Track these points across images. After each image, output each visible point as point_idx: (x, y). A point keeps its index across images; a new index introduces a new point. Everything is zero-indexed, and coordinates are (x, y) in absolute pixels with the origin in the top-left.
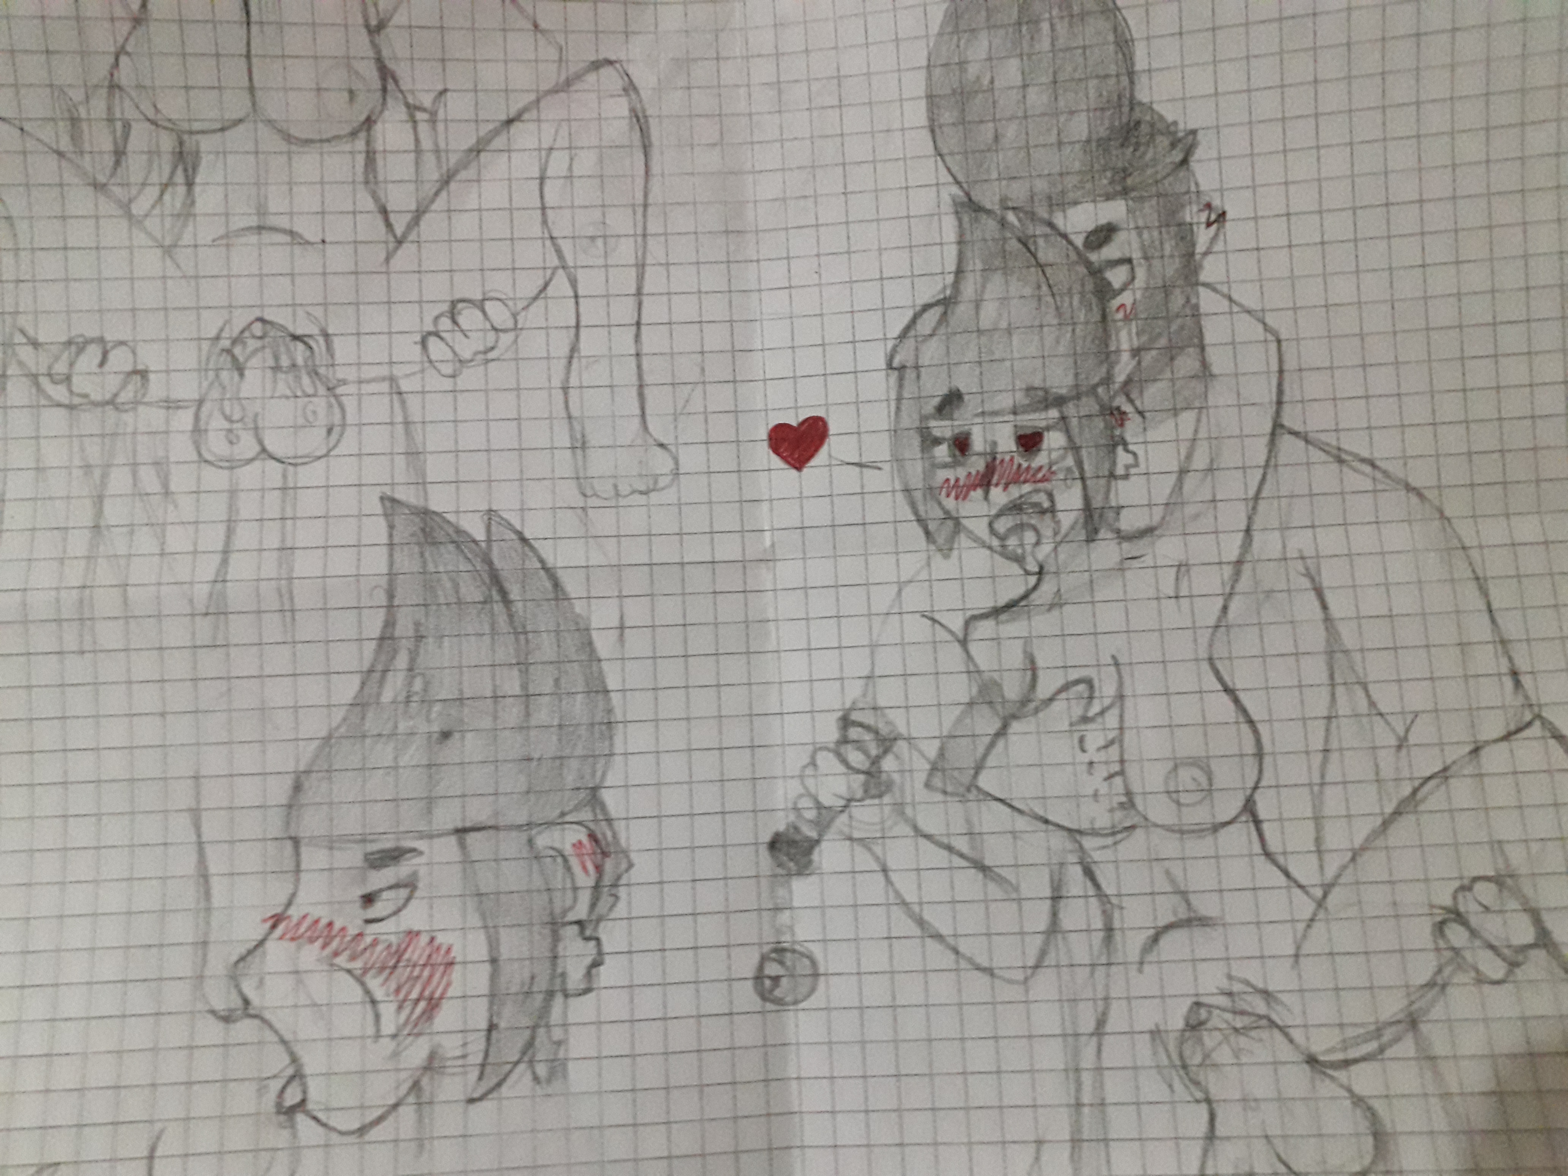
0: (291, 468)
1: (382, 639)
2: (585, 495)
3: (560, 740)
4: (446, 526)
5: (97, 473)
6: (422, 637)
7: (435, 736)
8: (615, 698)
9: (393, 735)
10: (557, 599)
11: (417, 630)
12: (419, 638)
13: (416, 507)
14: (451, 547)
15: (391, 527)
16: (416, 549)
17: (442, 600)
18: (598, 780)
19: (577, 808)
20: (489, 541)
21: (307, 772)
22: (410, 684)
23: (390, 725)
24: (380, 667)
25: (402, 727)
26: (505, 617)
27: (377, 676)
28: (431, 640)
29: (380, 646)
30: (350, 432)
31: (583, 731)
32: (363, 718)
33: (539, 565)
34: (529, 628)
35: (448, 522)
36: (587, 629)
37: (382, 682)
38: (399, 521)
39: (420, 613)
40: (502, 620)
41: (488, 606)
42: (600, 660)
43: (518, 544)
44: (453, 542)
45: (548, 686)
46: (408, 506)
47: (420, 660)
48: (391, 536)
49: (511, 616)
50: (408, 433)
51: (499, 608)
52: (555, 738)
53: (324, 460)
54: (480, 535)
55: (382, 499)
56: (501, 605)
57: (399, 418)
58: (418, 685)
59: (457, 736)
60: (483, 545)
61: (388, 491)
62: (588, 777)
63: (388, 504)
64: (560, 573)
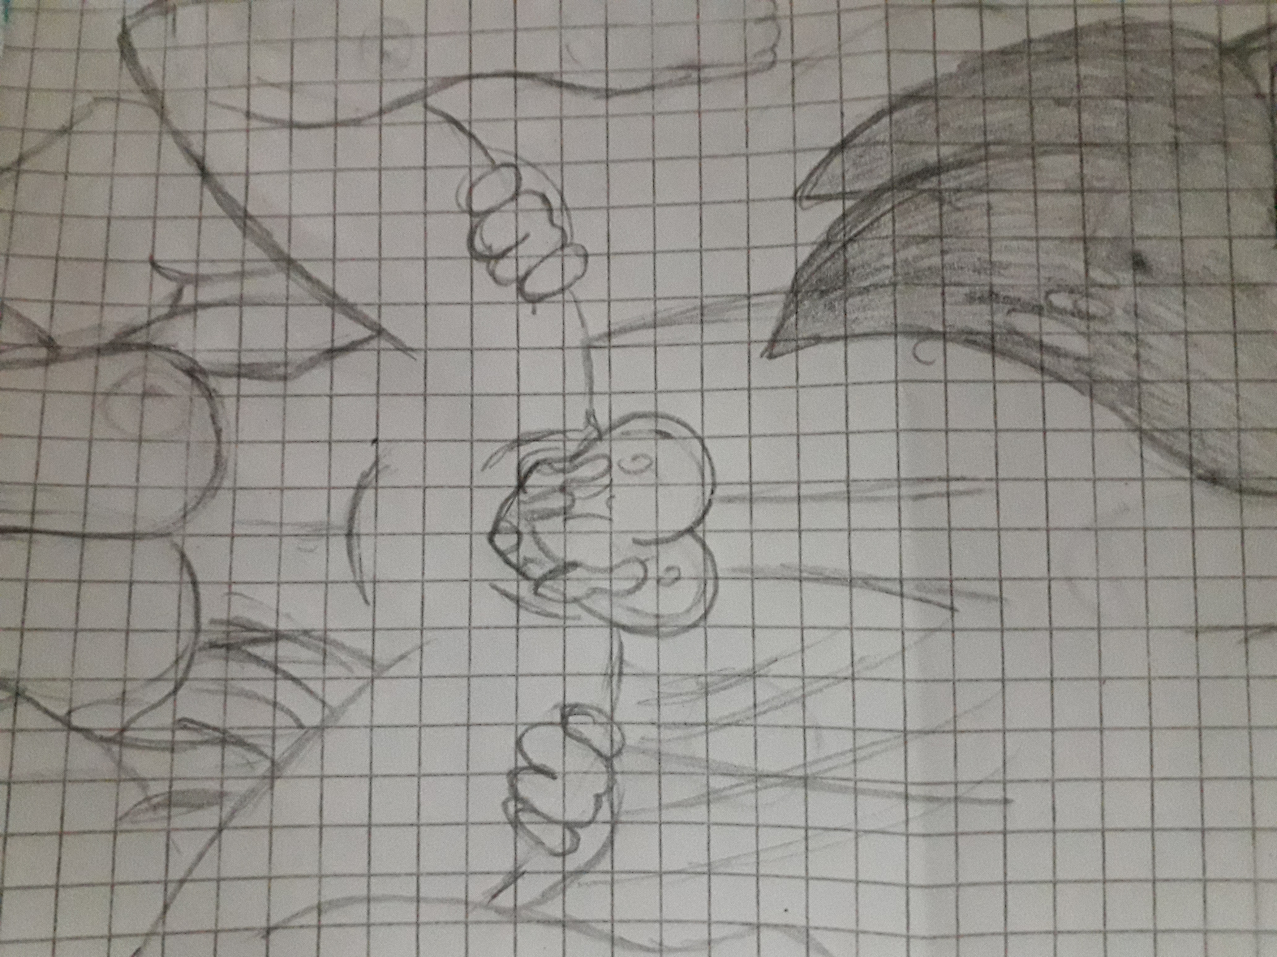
0: (719, 491)
1: (993, 350)
2: (773, 63)
3: (1149, 99)
4: (819, 261)
5: (717, 782)
6: (991, 293)
7: (1139, 278)
8: (1086, 18)
9: (1136, 338)
10: (936, 99)
11: (981, 300)
12: (992, 296)
13: (786, 307)
14: (853, 249)
15: (817, 339)
16: (855, 301)
17: (936, 261)
18: (1209, 46)
19: (1250, 77)
20: (843, 196)
21: (1191, 463)
22: (1062, 311)
23: (1121, 341)
24: (1035, 355)
25: (1125, 324)
26: (962, 172)
27: (1049, 360)
28: (996, 280)
29: (1004, 354)
30: (666, 405)
31: (1135, 67)
32: (1112, 381)
33: (885, 120)
34: (980, 139)
35: (812, 256)
36: (982, 55)
37: (1057, 352)
38: (807, 329)
39: (956, 294)
40: (967, 177)
41: (946, 195)
42: (1030, 41)
43: (851, 154)
44: (844, 246)
45: (1067, 115)
46: (785, 318)
47: (1026, 297)
48: (833, 339)
49: (961, 164)
50: (670, 322)
51: (949, 181)
52: (1146, 106)
53: (708, 443)
54: (835, 209)
55: (771, 357)
56: (943, 177)
57: (647, 336)
58: (1061, 300)
59: (1141, 246)
60: (849, 203)
61: (758, 349)
62: (1206, 61)
63: (779, 348)
64: (897, 89)
